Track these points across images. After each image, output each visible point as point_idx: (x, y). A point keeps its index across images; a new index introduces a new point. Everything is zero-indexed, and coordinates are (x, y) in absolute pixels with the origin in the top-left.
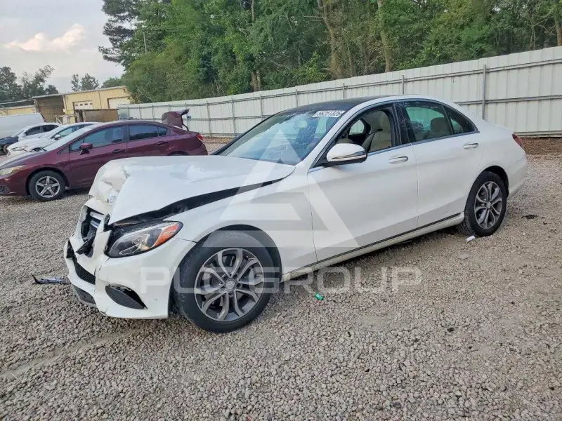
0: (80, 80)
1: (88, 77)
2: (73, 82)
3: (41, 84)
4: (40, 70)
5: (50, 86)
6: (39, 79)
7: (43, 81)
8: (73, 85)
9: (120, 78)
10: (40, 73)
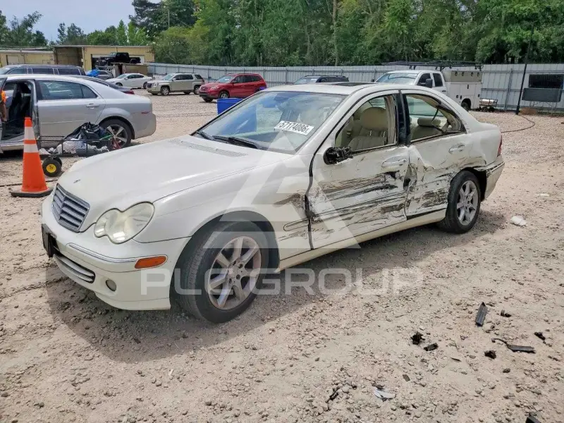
0: (66, 30)
1: (73, 27)
2: (59, 31)
3: (29, 29)
4: (29, 15)
5: (38, 32)
6: (28, 24)
7: (31, 26)
8: (59, 33)
9: (104, 31)
10: (28, 18)
